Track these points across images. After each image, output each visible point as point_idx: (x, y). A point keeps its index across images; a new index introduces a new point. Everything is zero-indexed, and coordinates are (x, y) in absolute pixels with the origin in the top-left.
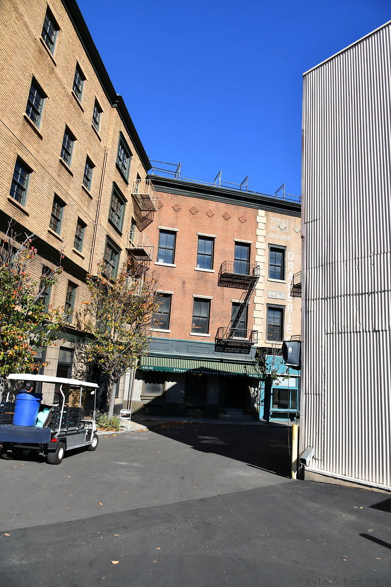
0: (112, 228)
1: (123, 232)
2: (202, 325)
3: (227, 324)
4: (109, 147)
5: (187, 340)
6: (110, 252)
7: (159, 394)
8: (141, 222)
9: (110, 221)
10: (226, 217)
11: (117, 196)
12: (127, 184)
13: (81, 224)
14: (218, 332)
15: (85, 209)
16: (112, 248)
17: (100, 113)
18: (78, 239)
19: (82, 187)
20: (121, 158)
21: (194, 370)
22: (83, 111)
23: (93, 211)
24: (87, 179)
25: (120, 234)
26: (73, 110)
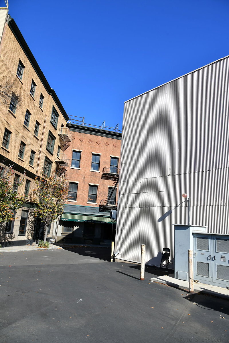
0: (48, 152)
1: (54, 153)
2: (93, 199)
3: (106, 198)
4: (47, 114)
5: (85, 206)
6: (47, 164)
7: (70, 233)
8: (63, 147)
9: (47, 149)
10: (107, 145)
11: (51, 136)
12: (56, 129)
13: (33, 152)
14: (101, 202)
15: (35, 145)
16: (48, 162)
17: (43, 99)
18: (32, 159)
19: (34, 135)
20: (53, 118)
21: (88, 221)
22: (35, 101)
23: (39, 145)
24: (36, 131)
25: (52, 155)
26: (31, 102)
